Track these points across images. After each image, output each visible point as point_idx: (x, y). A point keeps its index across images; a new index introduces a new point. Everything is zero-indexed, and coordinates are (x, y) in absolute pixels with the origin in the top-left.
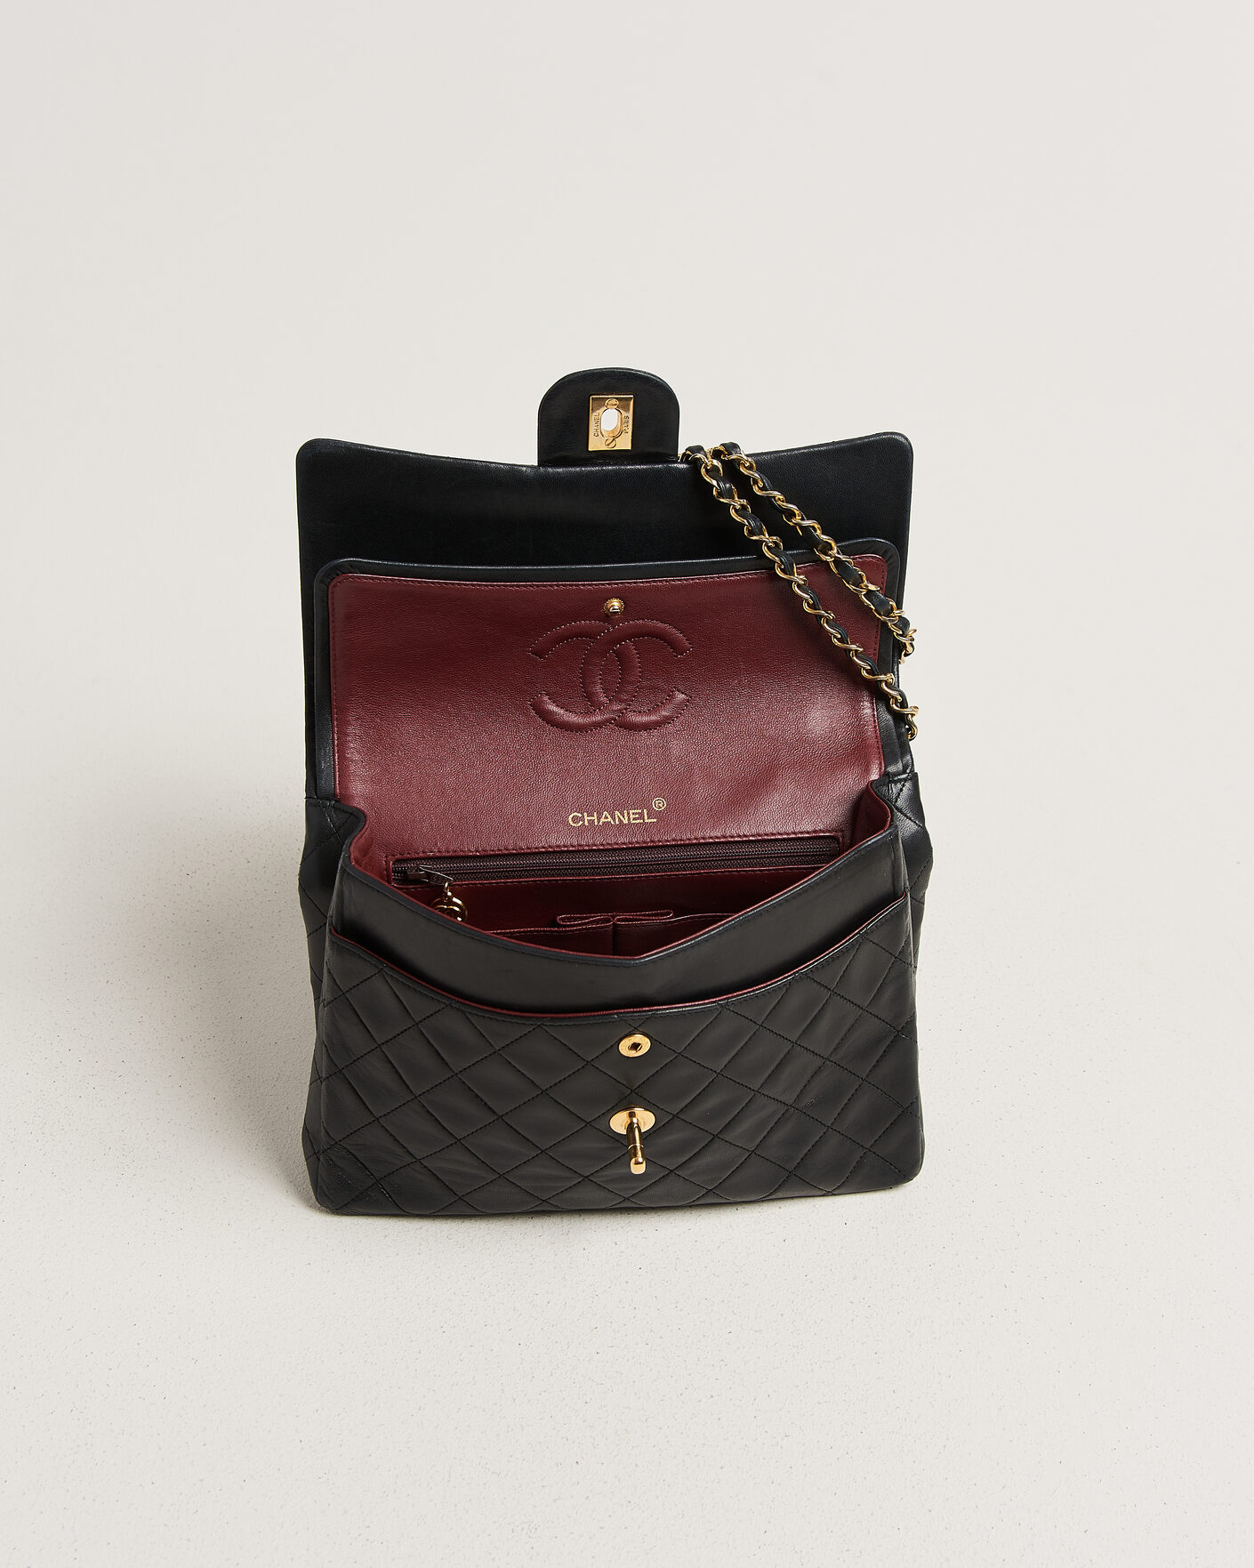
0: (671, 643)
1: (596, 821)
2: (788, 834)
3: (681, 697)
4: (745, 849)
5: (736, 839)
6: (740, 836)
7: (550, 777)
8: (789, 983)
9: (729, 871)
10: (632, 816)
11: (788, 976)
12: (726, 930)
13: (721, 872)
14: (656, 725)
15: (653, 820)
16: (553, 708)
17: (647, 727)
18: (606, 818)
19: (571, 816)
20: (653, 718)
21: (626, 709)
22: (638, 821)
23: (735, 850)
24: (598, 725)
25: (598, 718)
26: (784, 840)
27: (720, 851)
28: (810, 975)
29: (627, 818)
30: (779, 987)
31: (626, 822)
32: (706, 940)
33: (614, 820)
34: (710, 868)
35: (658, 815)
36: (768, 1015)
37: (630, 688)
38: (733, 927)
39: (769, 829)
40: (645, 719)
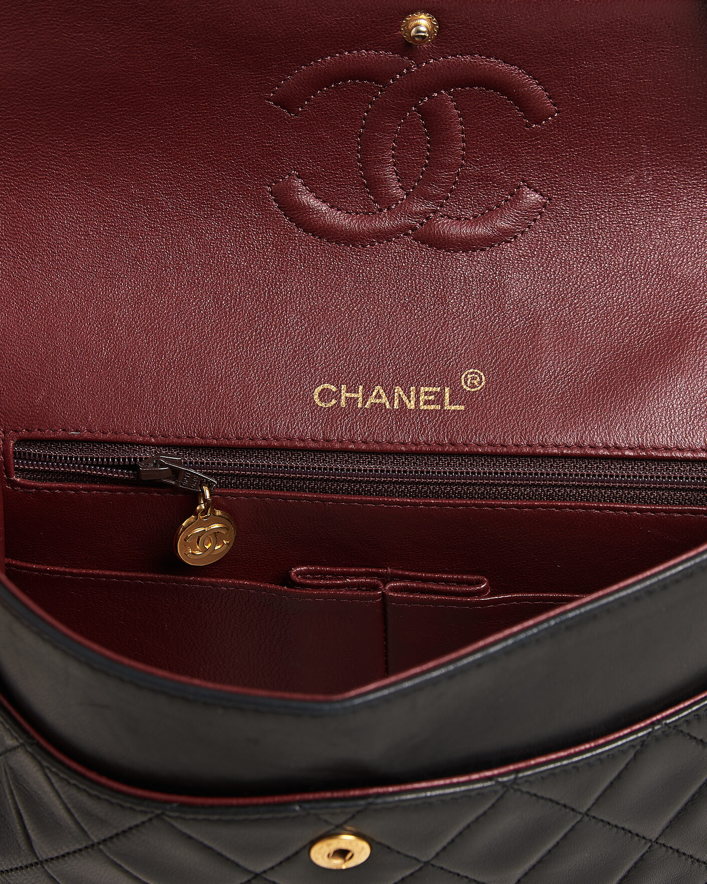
0: (521, 100)
1: (361, 399)
2: (694, 451)
3: (534, 197)
4: (616, 470)
5: (601, 452)
6: (607, 447)
7: (293, 318)
8: (643, 742)
9: (584, 507)
10: (422, 398)
11: (640, 731)
12: (522, 645)
13: (570, 507)
14: (485, 243)
15: (458, 407)
16: (310, 200)
17: (468, 245)
18: (379, 396)
19: (320, 388)
20: (481, 230)
21: (435, 212)
22: (432, 407)
23: (598, 470)
24: (384, 236)
25: (385, 223)
26: (687, 460)
27: (569, 469)
28: (684, 728)
29: (413, 402)
30: (621, 751)
31: (411, 405)
32: (478, 664)
33: (391, 401)
34: (551, 497)
35: (469, 399)
36: (600, 796)
37: (444, 175)
38: (536, 640)
39: (663, 440)
40: (466, 231)
